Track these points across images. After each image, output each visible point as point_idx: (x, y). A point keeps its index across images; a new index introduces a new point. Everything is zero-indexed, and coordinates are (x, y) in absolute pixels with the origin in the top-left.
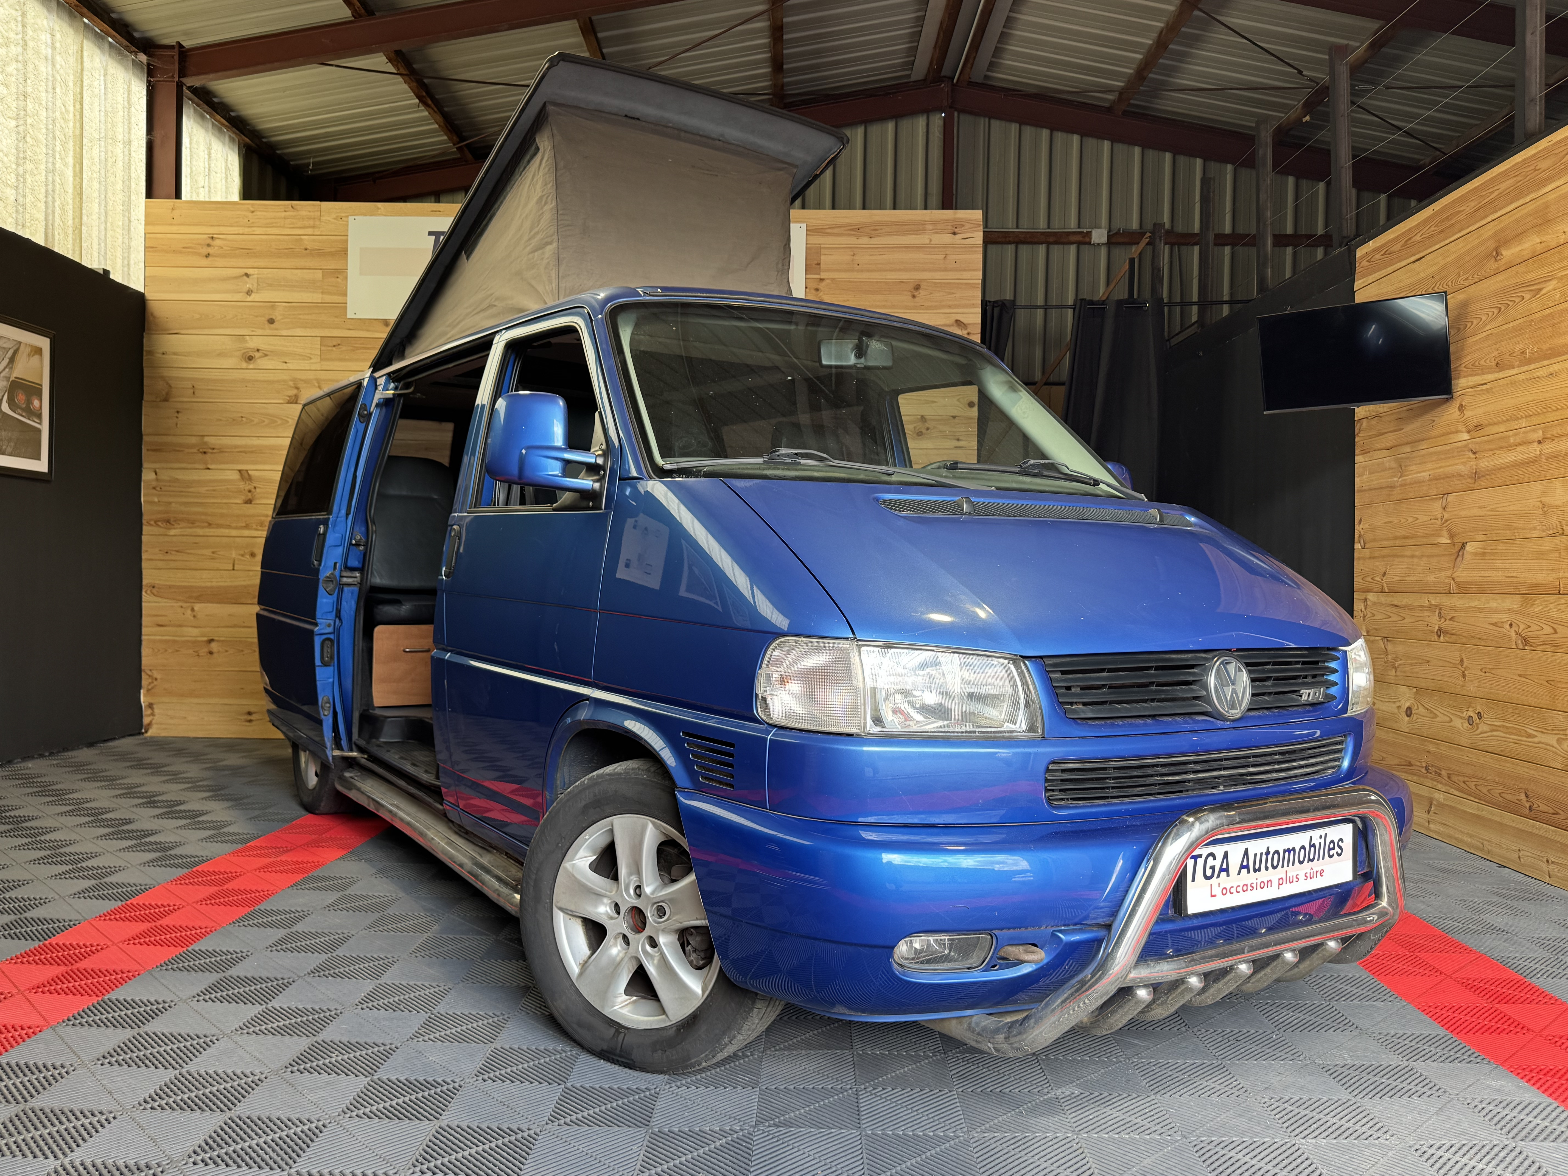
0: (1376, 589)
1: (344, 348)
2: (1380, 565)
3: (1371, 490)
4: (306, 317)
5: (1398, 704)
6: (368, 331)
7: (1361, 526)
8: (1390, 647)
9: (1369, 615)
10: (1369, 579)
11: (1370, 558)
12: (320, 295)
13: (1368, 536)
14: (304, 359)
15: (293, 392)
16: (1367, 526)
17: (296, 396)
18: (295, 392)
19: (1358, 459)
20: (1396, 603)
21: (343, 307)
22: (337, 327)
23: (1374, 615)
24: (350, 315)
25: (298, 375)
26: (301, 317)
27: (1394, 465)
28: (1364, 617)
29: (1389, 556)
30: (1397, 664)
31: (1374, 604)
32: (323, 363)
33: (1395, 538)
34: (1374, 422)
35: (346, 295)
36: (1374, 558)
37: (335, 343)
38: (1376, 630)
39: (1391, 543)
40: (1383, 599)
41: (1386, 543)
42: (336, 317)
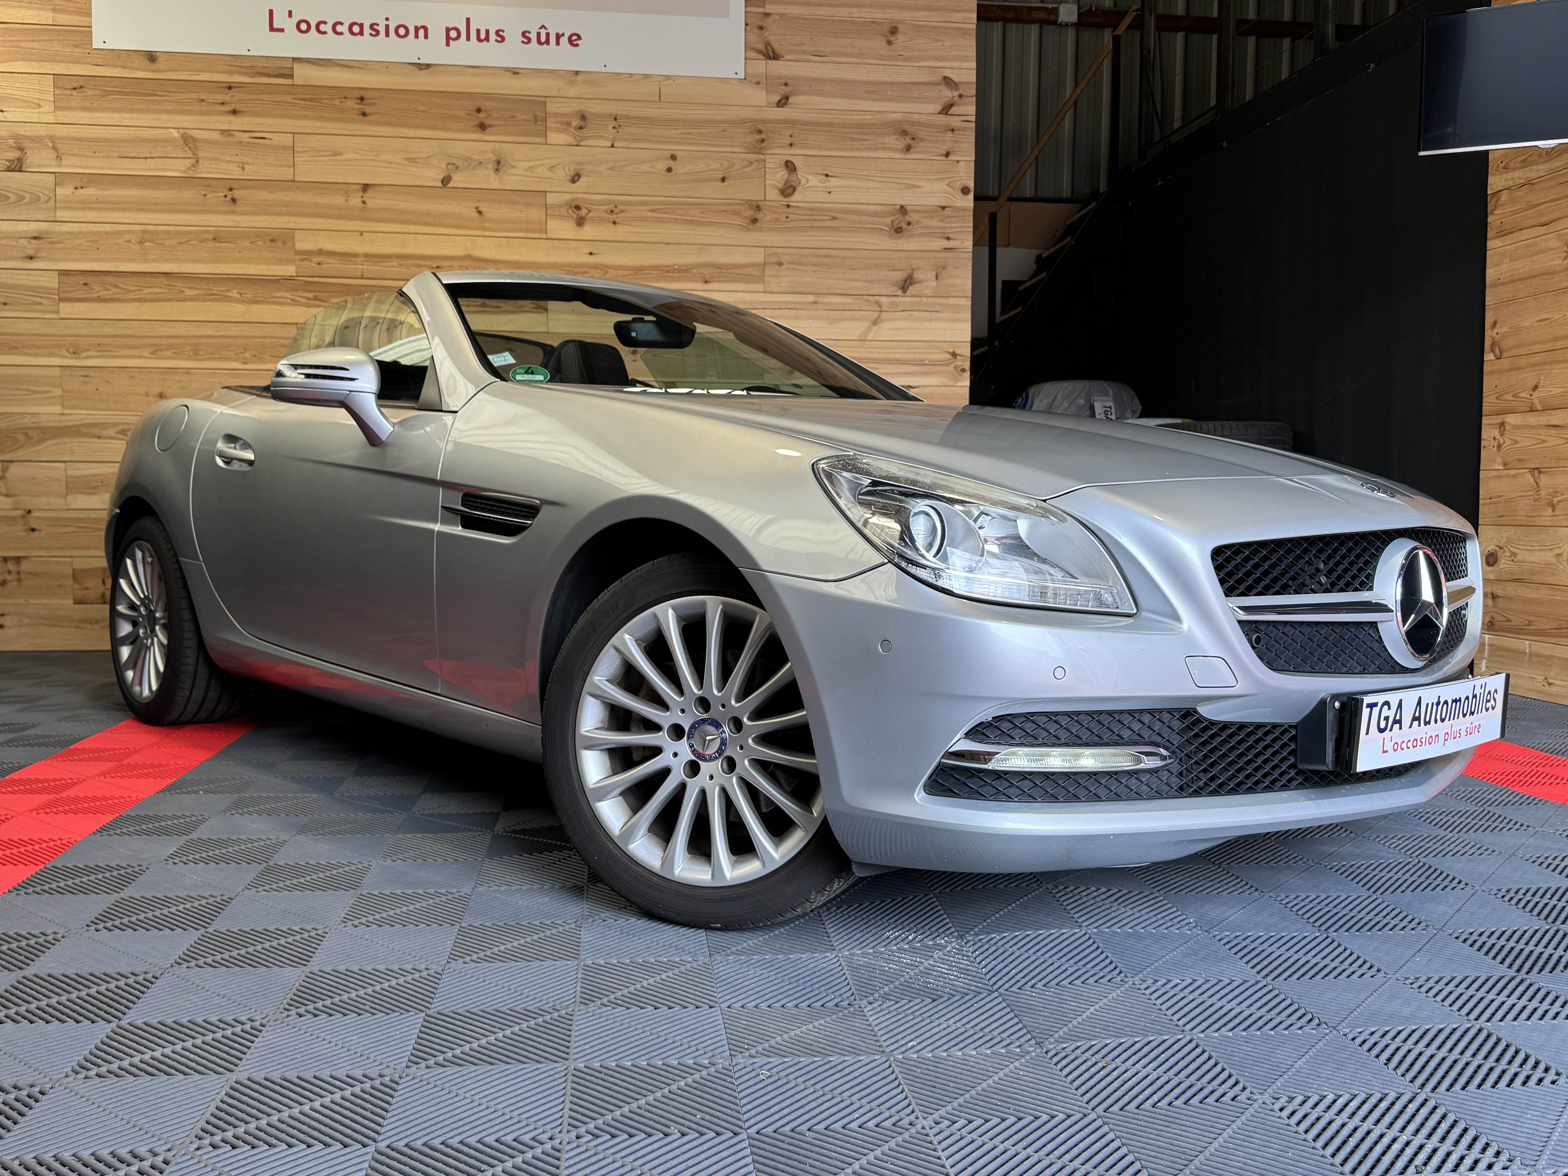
0: (1521, 409)
1: (90, 93)
2: (1528, 377)
3: (1514, 281)
4: (31, 45)
5: (1557, 551)
6: (124, 67)
7: (1496, 331)
8: (1544, 480)
9: (1508, 442)
10: (1509, 397)
11: (1511, 370)
12: (51, 14)
13: (1506, 344)
14: (29, 107)
15: (13, 155)
16: (1506, 329)
17: (20, 160)
18: (18, 154)
19: (1490, 244)
20: (1555, 423)
21: (86, 32)
22: (78, 61)
23: (1516, 442)
24: (97, 44)
25: (21, 130)
26: (23, 44)
27: (1554, 243)
28: (1499, 446)
29: (1543, 363)
30: (1555, 500)
31: (1516, 427)
32: (59, 113)
33: (1556, 339)
34: (1521, 193)
35: (89, 15)
36: (1518, 369)
37: (76, 85)
38: (1520, 460)
39: (1549, 346)
40: (1532, 419)
41: (1537, 348)
42: (76, 46)
